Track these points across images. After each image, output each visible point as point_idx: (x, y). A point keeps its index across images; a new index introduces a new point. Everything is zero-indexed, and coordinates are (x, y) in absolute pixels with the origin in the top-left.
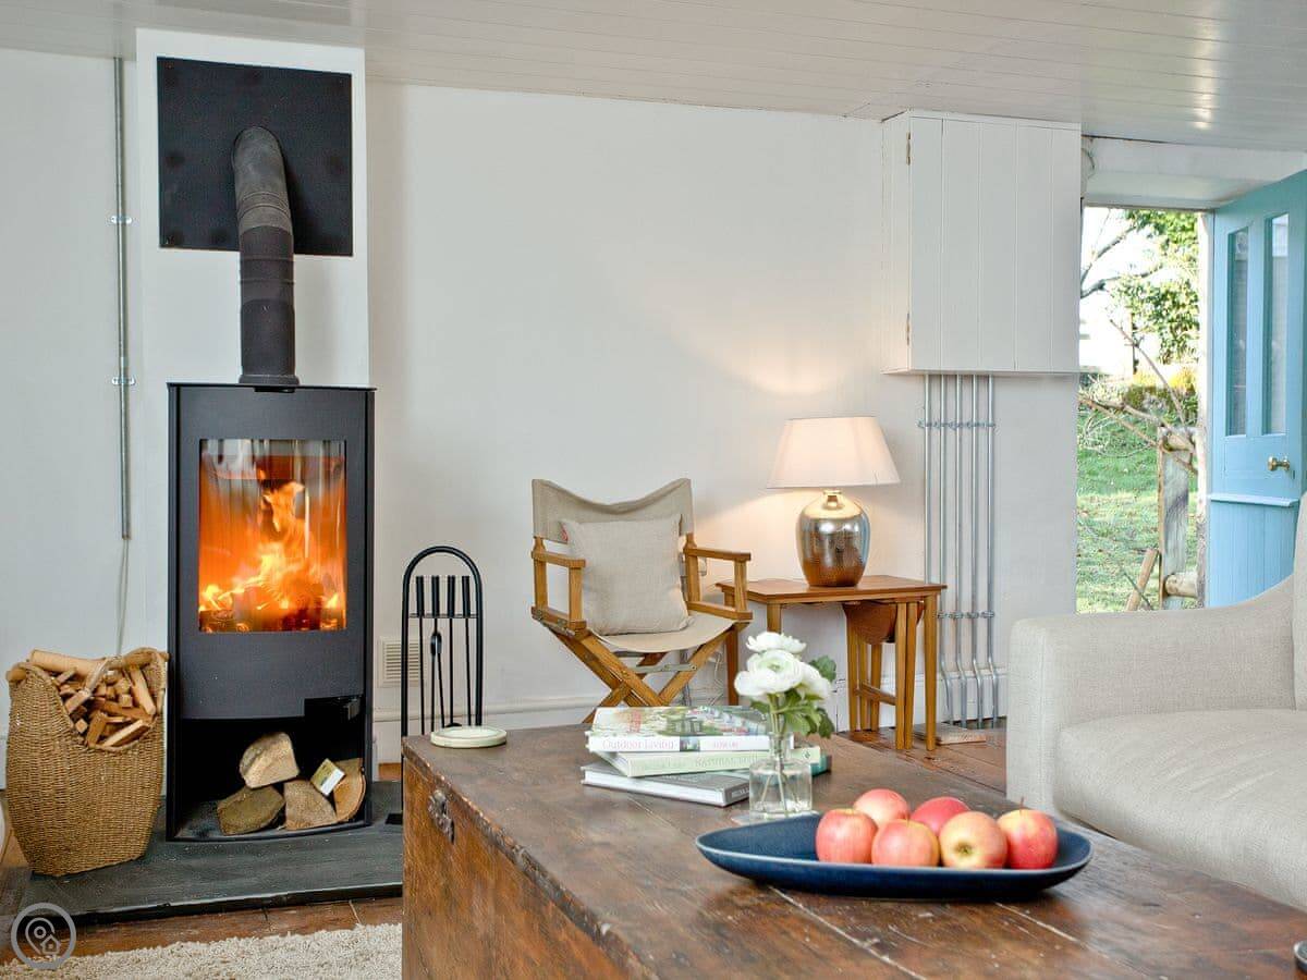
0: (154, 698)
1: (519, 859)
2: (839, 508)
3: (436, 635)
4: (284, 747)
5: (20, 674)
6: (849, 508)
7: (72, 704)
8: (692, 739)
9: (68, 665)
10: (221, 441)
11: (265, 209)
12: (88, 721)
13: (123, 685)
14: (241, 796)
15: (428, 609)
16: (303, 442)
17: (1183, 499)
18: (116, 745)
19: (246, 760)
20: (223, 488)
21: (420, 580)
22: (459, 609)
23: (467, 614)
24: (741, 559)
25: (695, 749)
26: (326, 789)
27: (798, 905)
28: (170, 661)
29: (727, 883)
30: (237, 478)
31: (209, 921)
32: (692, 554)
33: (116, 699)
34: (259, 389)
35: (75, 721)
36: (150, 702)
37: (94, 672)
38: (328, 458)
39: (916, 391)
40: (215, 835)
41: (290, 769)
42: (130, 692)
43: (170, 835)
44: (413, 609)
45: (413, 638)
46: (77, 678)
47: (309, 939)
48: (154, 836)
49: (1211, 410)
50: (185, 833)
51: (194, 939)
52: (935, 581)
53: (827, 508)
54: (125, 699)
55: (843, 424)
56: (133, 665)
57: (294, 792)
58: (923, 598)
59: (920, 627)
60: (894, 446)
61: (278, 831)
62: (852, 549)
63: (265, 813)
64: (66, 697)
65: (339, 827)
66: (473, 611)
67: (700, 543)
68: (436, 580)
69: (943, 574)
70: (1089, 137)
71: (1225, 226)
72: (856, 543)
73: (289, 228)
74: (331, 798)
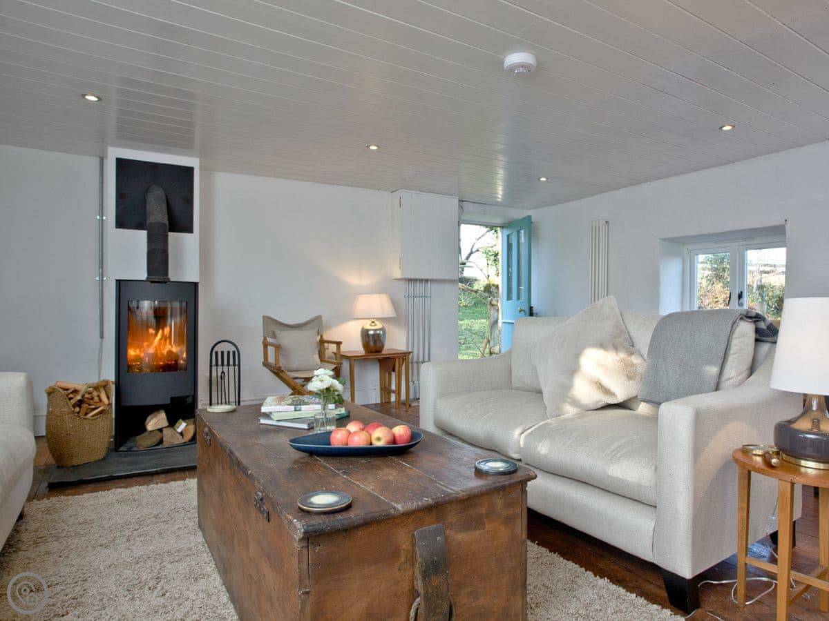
0: (108, 398)
1: (227, 450)
2: (375, 325)
3: (223, 372)
4: (163, 415)
5: (50, 390)
6: (379, 325)
7: (73, 402)
8: (299, 407)
9: (72, 386)
10: (138, 301)
11: (158, 214)
12: (80, 407)
13: (95, 394)
14: (146, 434)
15: (220, 363)
16: (171, 302)
17: (496, 322)
18: (93, 416)
19: (148, 421)
20: (139, 319)
21: (217, 353)
22: (231, 363)
23: (234, 365)
24: (339, 344)
25: (300, 410)
26: (179, 430)
27: (321, 460)
28: (116, 384)
29: (299, 455)
30: (145, 315)
31: (129, 480)
32: (322, 342)
33: (92, 399)
34: (152, 282)
35: (74, 408)
36: (108, 400)
37: (82, 389)
38: (181, 308)
39: (404, 285)
40: (135, 449)
41: (165, 423)
42: (99, 396)
43: (116, 449)
44: (214, 363)
45: (214, 374)
46: (75, 391)
47: (166, 485)
48: (109, 450)
49: (503, 293)
50: (122, 449)
51: (121, 487)
52: (410, 350)
53: (371, 325)
54: (96, 399)
55: (377, 296)
56: (101, 386)
57: (167, 432)
58: (404, 356)
59: (404, 367)
60: (394, 304)
61: (160, 447)
62: (380, 340)
63: (155, 440)
64: (70, 399)
65: (185, 444)
66: (237, 363)
67: (325, 338)
68: (222, 353)
69: (413, 349)
70: (461, 201)
71: (506, 232)
72: (382, 338)
73: (167, 222)
74: (181, 434)
